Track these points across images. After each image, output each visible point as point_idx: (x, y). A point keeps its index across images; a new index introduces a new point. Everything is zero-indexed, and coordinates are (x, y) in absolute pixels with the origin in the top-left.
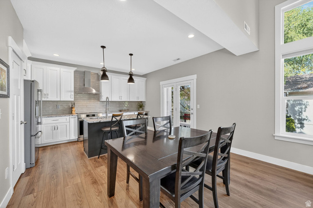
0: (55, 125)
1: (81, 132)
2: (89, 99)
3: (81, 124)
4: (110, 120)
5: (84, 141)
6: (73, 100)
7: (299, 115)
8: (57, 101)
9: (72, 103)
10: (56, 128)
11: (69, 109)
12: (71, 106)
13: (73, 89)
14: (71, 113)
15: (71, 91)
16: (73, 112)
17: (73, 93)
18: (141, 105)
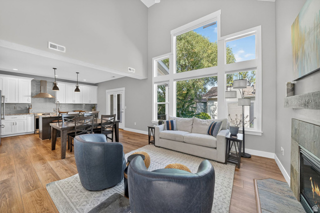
0: (14, 121)
1: (37, 127)
2: (46, 101)
3: (37, 121)
4: (58, 116)
5: (39, 133)
6: (30, 102)
7: (213, 113)
8: (15, 104)
9: (29, 105)
10: (15, 124)
11: (26, 110)
12: (28, 107)
13: (30, 94)
14: (29, 113)
15: (28, 96)
16: (30, 112)
17: (30, 98)
18: (93, 107)
